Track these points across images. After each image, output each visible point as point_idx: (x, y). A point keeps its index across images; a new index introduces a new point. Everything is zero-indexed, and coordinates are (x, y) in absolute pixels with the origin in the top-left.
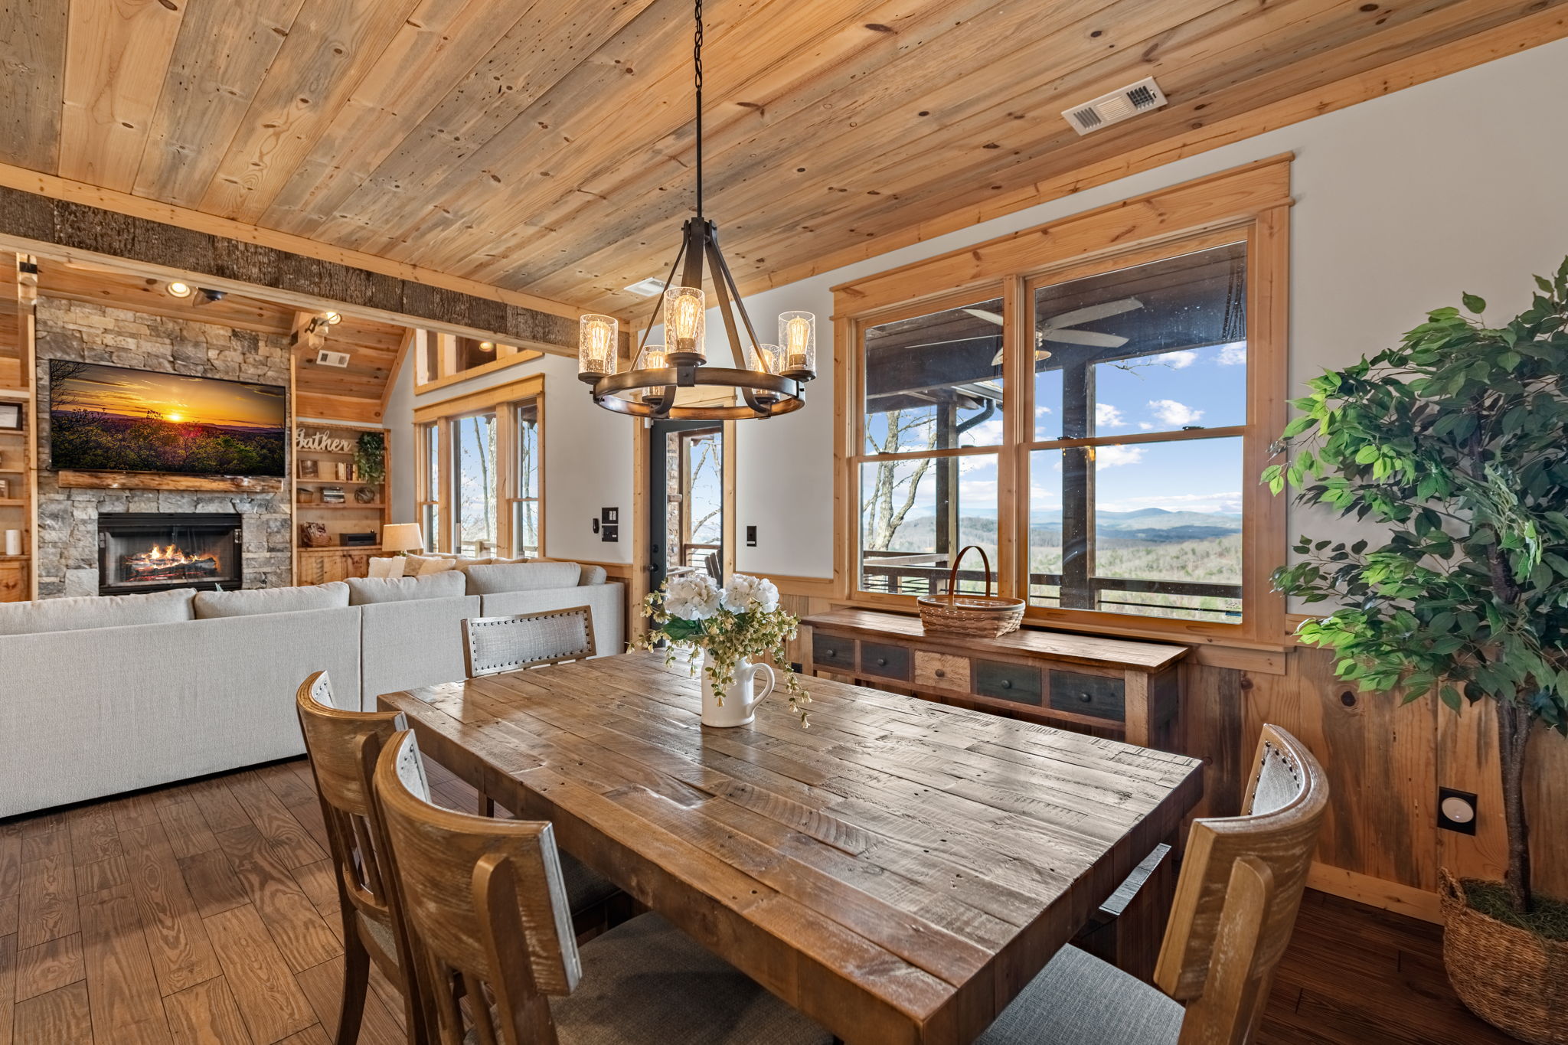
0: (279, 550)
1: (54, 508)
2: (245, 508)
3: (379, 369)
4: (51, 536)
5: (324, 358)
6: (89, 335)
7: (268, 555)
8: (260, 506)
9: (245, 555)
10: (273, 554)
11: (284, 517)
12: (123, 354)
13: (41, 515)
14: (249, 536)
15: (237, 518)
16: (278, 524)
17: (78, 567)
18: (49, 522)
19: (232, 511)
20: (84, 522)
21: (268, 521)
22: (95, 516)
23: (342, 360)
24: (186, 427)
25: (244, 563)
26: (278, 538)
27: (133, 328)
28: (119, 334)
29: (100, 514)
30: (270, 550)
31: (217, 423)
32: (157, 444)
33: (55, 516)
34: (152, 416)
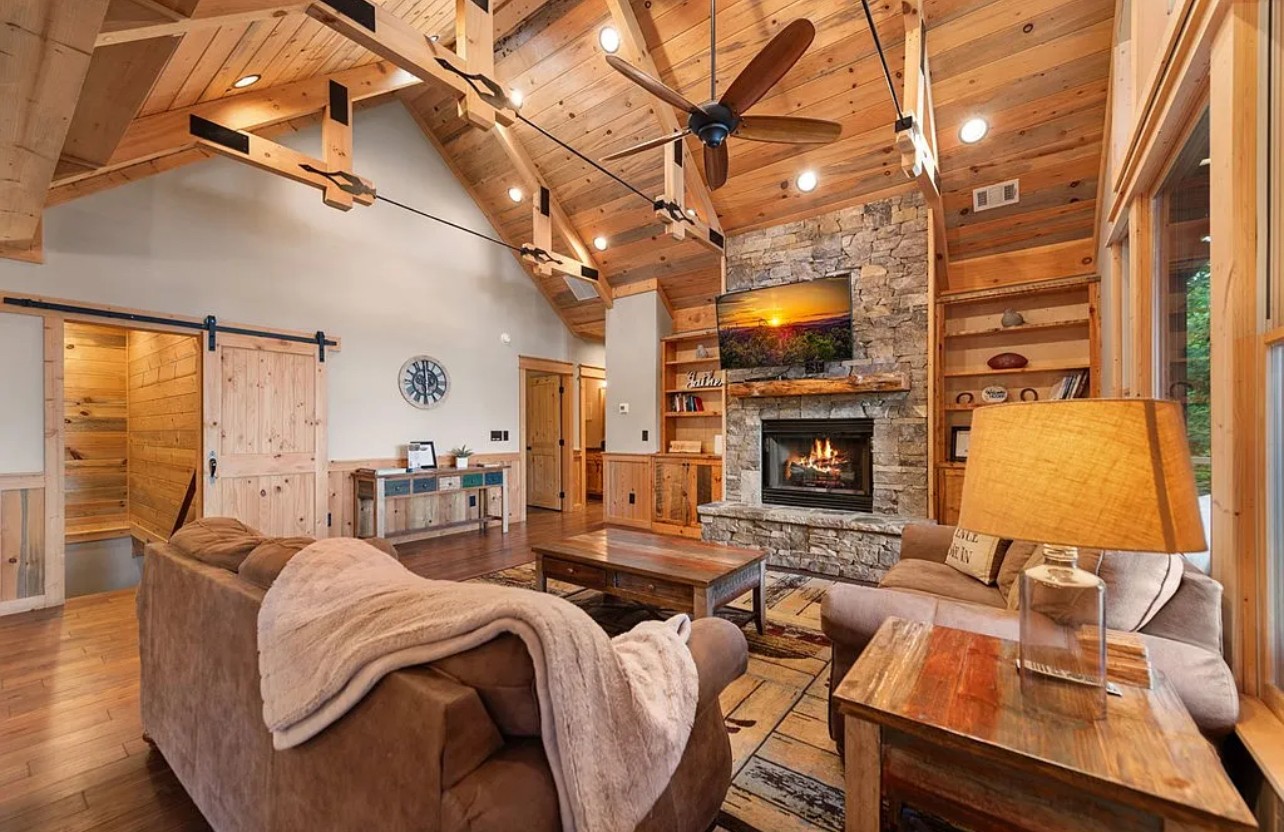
0: (911, 465)
1: (735, 416)
2: (875, 411)
3: (1075, 184)
4: (733, 440)
5: (983, 198)
6: (755, 258)
7: (899, 469)
8: (892, 408)
9: (875, 468)
10: (904, 469)
11: (918, 421)
12: (777, 269)
13: (728, 421)
14: (878, 444)
15: (868, 423)
16: (912, 430)
17: (748, 469)
18: (732, 428)
19: (863, 416)
20: (752, 429)
21: (901, 425)
22: (759, 423)
23: (1009, 192)
24: (782, 328)
25: (875, 476)
26: (913, 449)
27: (782, 241)
28: (774, 250)
29: (764, 421)
30: (903, 463)
31: (802, 320)
32: (767, 348)
33: (735, 423)
34: (762, 323)
